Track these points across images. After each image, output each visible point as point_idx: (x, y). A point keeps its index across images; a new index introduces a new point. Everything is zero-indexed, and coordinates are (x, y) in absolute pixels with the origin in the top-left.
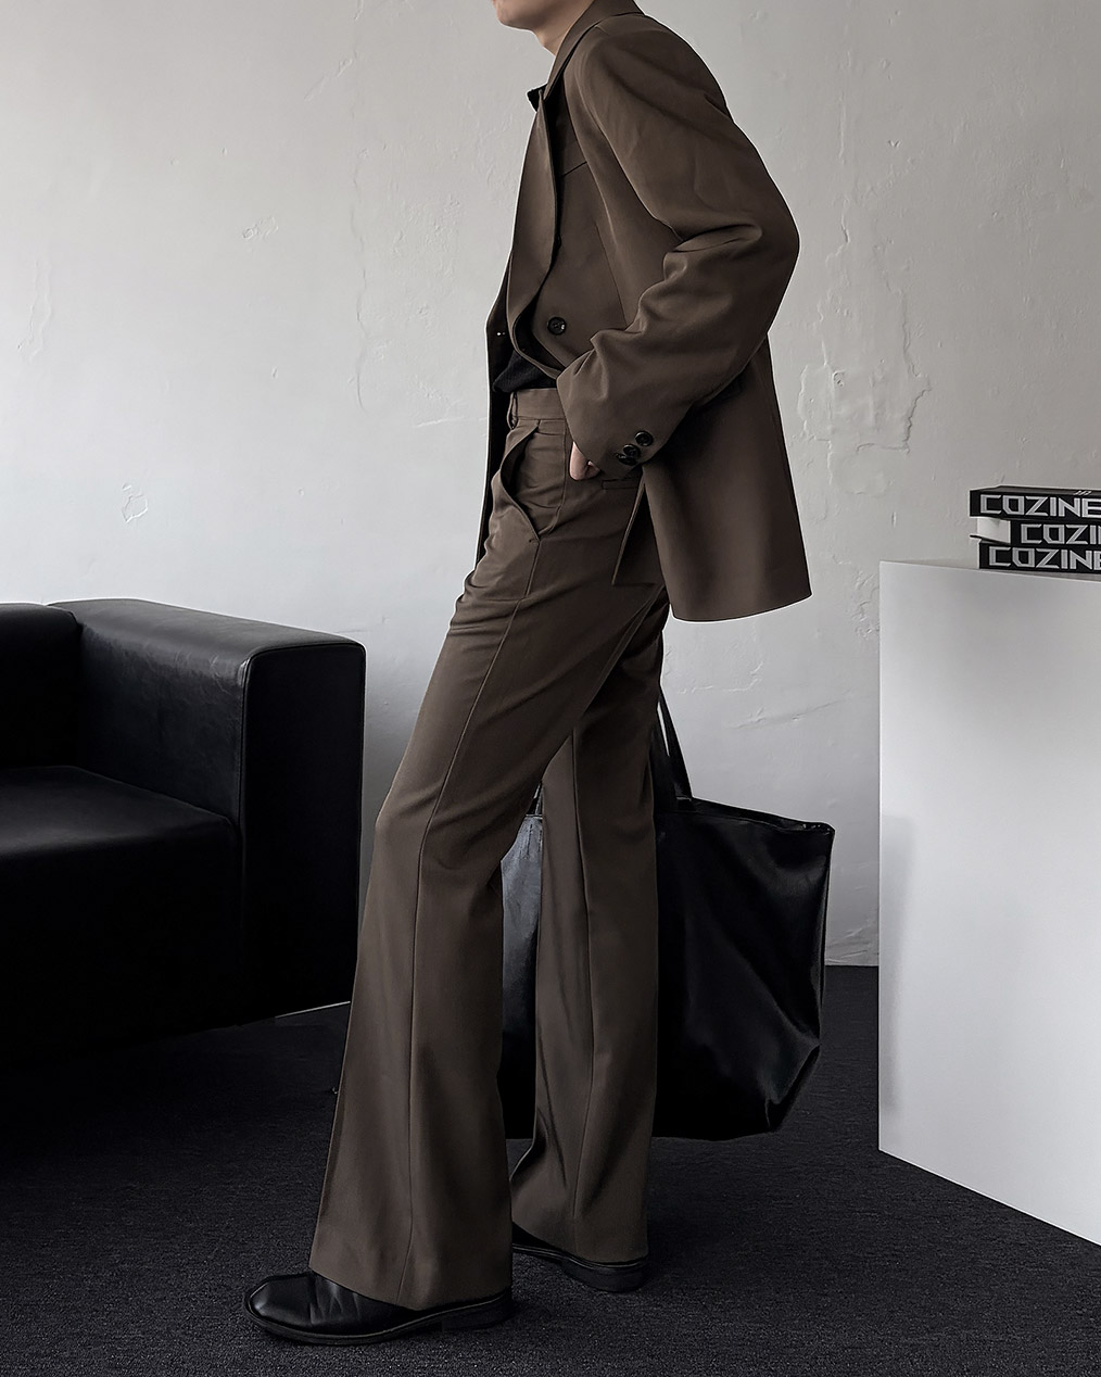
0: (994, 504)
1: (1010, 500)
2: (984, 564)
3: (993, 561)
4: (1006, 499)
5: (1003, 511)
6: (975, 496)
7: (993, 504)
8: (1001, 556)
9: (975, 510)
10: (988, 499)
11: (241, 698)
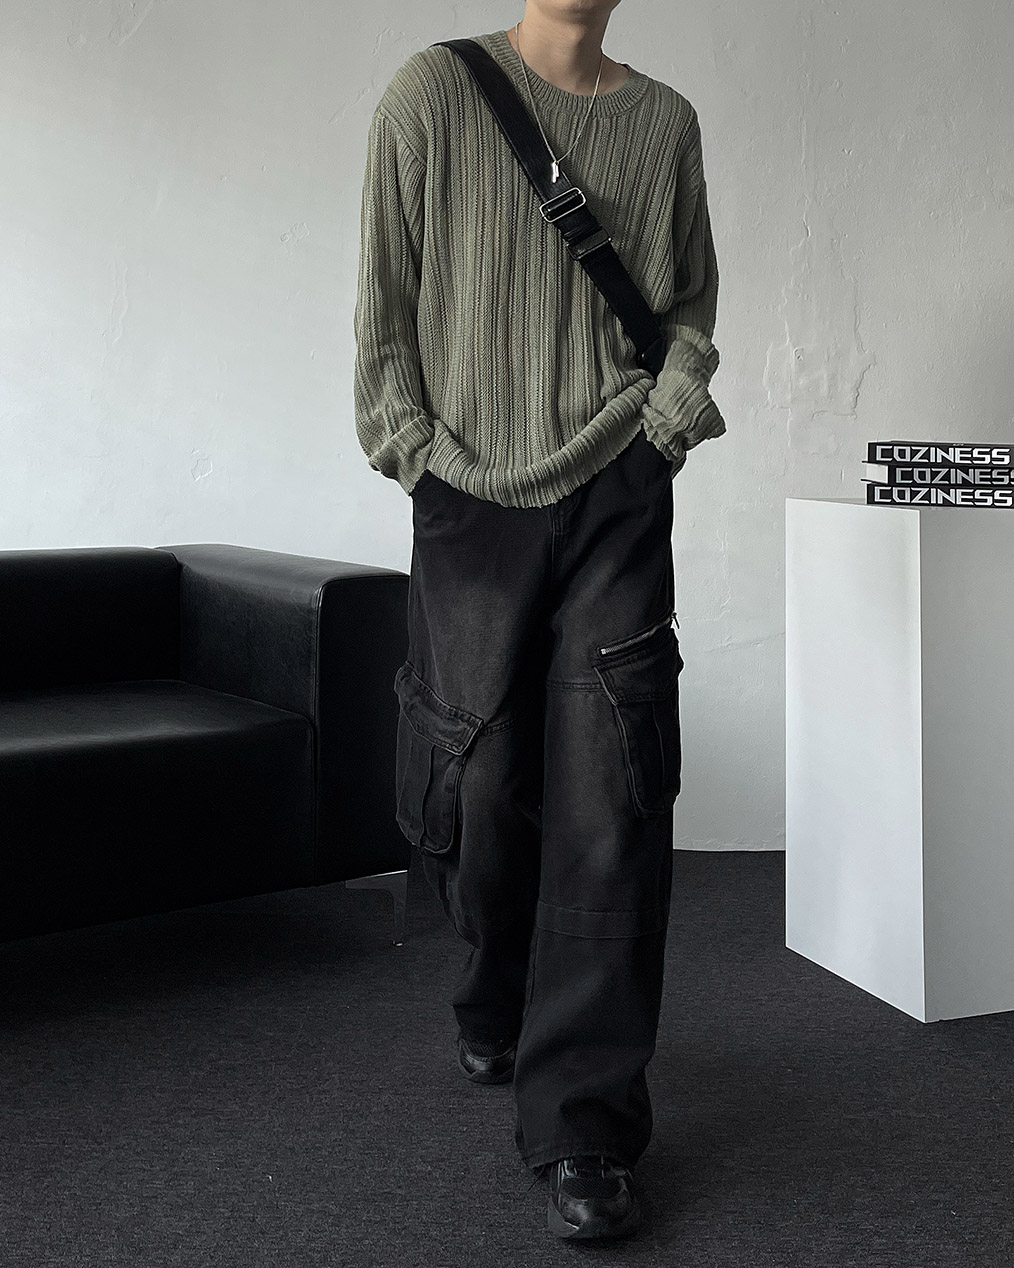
0: (887, 453)
1: (900, 450)
2: (871, 501)
3: (877, 499)
4: (896, 449)
5: (894, 459)
6: (872, 447)
7: (885, 453)
8: (885, 494)
9: (872, 459)
10: (882, 450)
11: (315, 619)
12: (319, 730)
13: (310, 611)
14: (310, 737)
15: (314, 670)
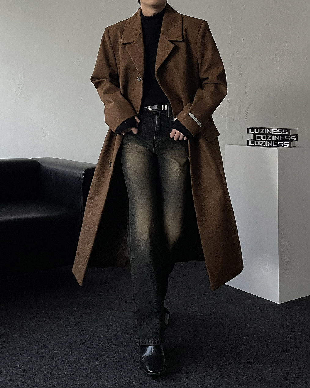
0: (253, 131)
2: (248, 145)
3: (250, 144)
4: (255, 129)
5: (255, 133)
6: (248, 129)
8: (252, 143)
9: (248, 132)
10: (251, 130)
11: (82, 181)
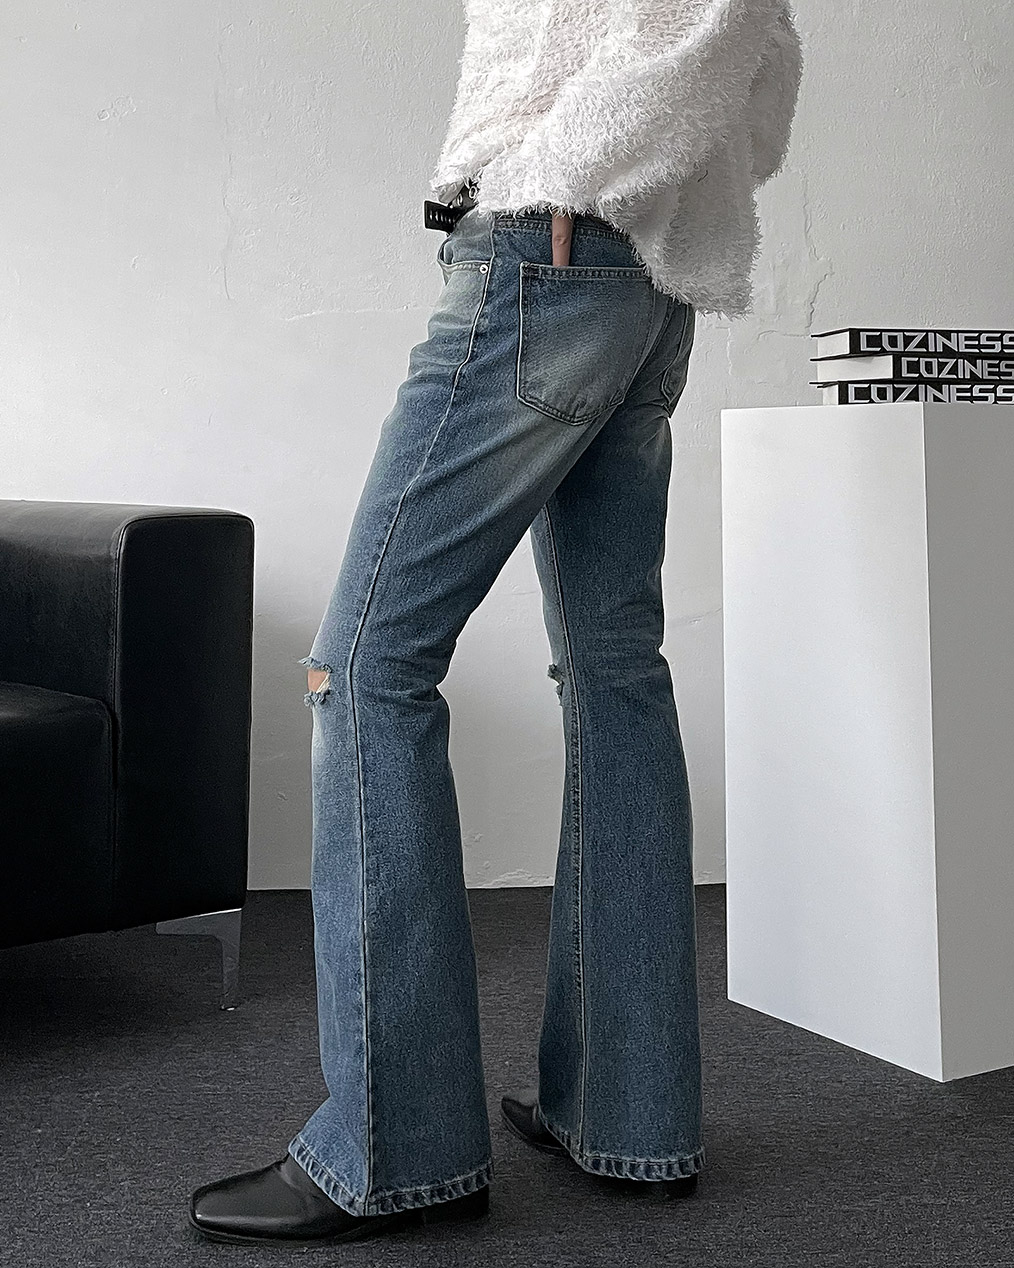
1: (889, 336)
2: (843, 401)
3: (849, 398)
4: (885, 336)
5: (882, 347)
6: (855, 334)
8: (861, 394)
9: (854, 352)
10: (868, 337)
11: (117, 569)
12: (120, 720)
13: (108, 560)
14: (107, 727)
15: (116, 640)
